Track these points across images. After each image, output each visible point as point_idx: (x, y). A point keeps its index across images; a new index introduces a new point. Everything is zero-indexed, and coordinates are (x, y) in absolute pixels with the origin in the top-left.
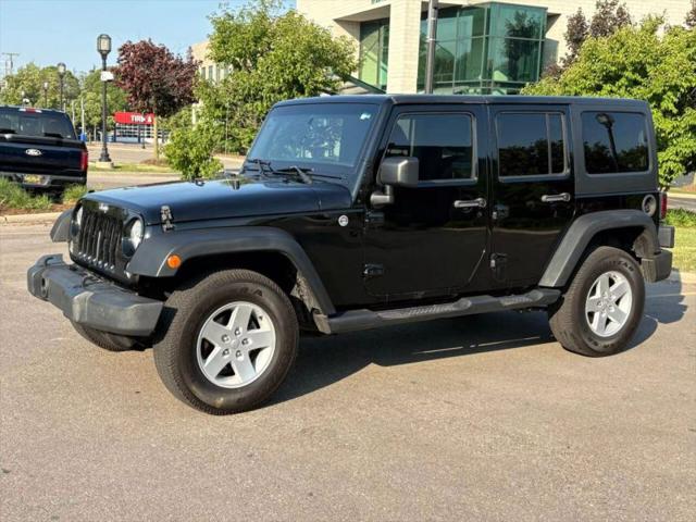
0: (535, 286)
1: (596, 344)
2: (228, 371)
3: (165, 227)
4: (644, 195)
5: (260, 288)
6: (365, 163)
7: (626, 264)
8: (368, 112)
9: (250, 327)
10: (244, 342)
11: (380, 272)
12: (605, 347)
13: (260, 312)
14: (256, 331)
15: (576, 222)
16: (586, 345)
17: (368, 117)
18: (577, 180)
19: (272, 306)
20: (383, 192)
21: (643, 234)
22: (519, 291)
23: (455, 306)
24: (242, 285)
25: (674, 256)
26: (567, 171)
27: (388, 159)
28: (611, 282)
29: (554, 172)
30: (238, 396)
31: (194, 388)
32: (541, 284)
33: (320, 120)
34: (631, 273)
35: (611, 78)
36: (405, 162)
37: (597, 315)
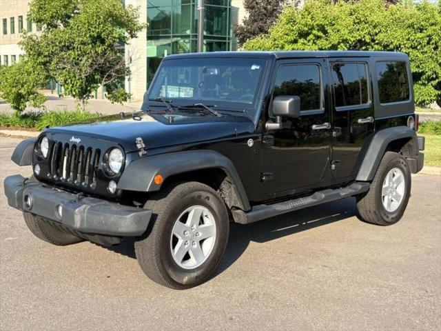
0: (353, 181)
1: (388, 217)
2: (187, 257)
3: (140, 154)
4: (408, 116)
5: (209, 195)
6: (261, 101)
7: (402, 163)
8: (257, 64)
9: (200, 224)
10: (197, 234)
11: (272, 178)
12: (393, 218)
13: (206, 211)
14: (202, 226)
15: (376, 136)
16: (382, 218)
17: (258, 67)
18: (376, 108)
19: (215, 207)
20: (275, 121)
21: (409, 142)
22: (344, 186)
23: (312, 198)
24: (197, 194)
25: (425, 156)
26: (370, 102)
27: (277, 98)
28: (394, 175)
29: (363, 103)
30: (195, 274)
31: (170, 272)
32: (357, 179)
33: (212, 70)
34: (405, 169)
35: (303, 35)
36: (291, 100)
37: (386, 198)
